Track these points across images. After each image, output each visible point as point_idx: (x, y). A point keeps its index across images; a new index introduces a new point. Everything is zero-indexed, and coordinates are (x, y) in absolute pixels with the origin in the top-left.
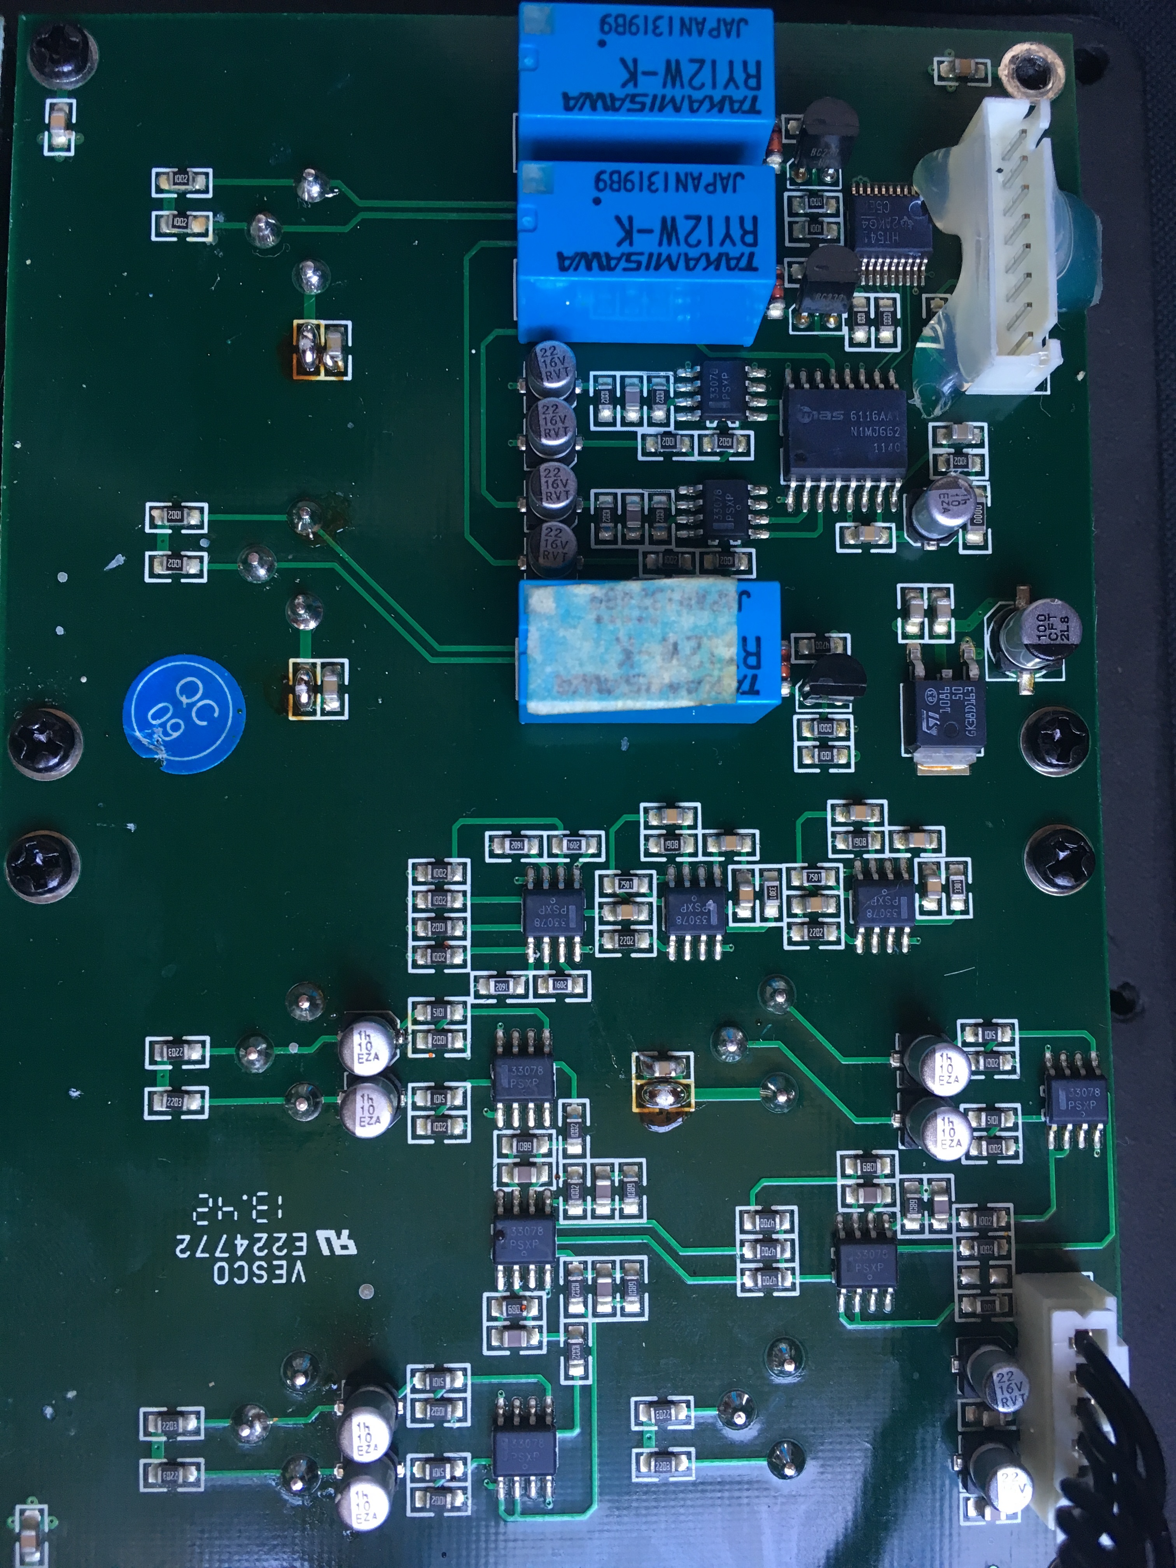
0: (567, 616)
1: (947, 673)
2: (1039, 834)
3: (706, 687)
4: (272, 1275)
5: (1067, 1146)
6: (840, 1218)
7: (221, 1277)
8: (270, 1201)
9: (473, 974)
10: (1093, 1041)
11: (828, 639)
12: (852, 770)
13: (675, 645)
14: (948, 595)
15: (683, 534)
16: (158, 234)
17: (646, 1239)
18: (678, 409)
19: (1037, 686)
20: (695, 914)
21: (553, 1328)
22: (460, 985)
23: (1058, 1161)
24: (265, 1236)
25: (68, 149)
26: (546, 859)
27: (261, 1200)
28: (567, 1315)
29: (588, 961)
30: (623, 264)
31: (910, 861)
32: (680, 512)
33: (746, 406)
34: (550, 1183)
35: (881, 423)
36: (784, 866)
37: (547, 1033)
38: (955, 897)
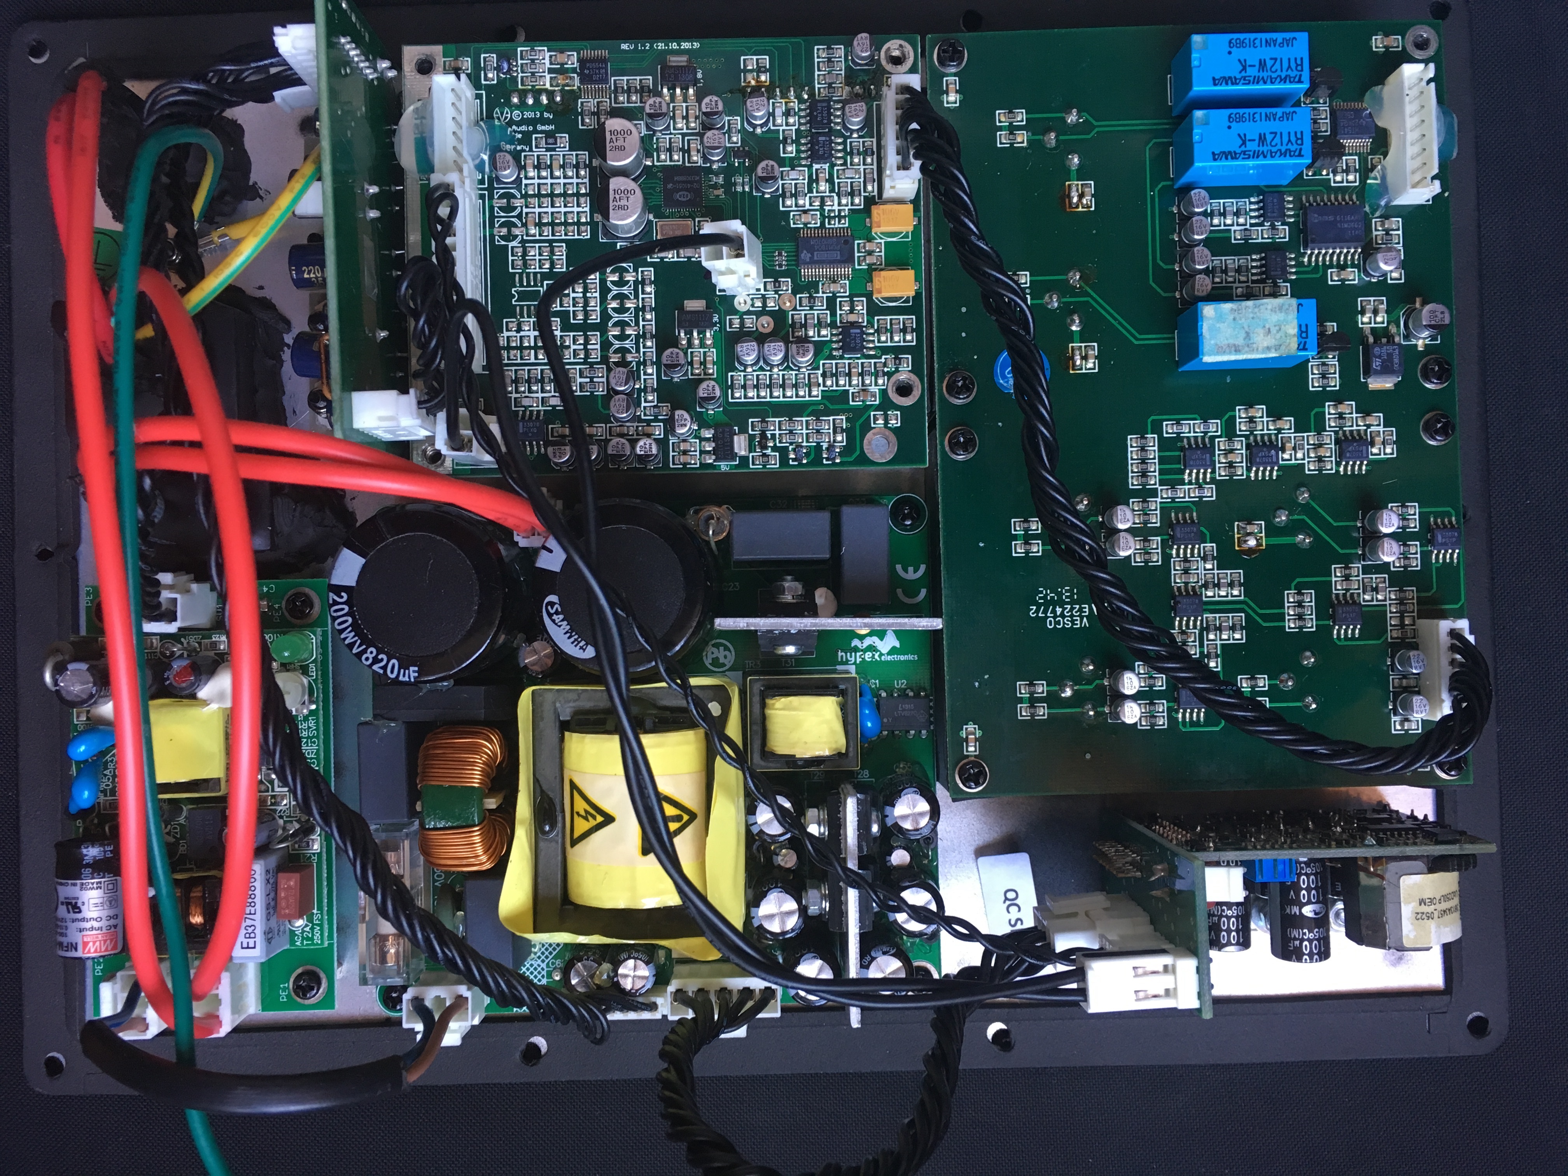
0: (1220, 318)
1: (1384, 340)
2: (1427, 417)
3: (1283, 347)
4: (1073, 624)
5: (1441, 561)
6: (1334, 596)
7: (1051, 625)
8: (1071, 591)
9: (1160, 488)
10: (1453, 512)
11: (1326, 326)
12: (1338, 388)
13: (1269, 329)
14: (1383, 303)
15: (1255, 278)
16: (1001, 143)
17: (1244, 606)
18: (1251, 217)
19: (1426, 345)
20: (1265, 456)
21: (1201, 645)
22: (1154, 493)
23: (1437, 568)
24: (1069, 607)
25: (956, 103)
26: (1192, 434)
27: (1067, 591)
28: (1208, 640)
29: (1213, 481)
30: (1242, 156)
31: (1366, 431)
32: (1253, 267)
33: (1285, 215)
34: (1198, 582)
35: (1352, 221)
36: (1305, 434)
37: (1195, 514)
38: (1387, 446)
